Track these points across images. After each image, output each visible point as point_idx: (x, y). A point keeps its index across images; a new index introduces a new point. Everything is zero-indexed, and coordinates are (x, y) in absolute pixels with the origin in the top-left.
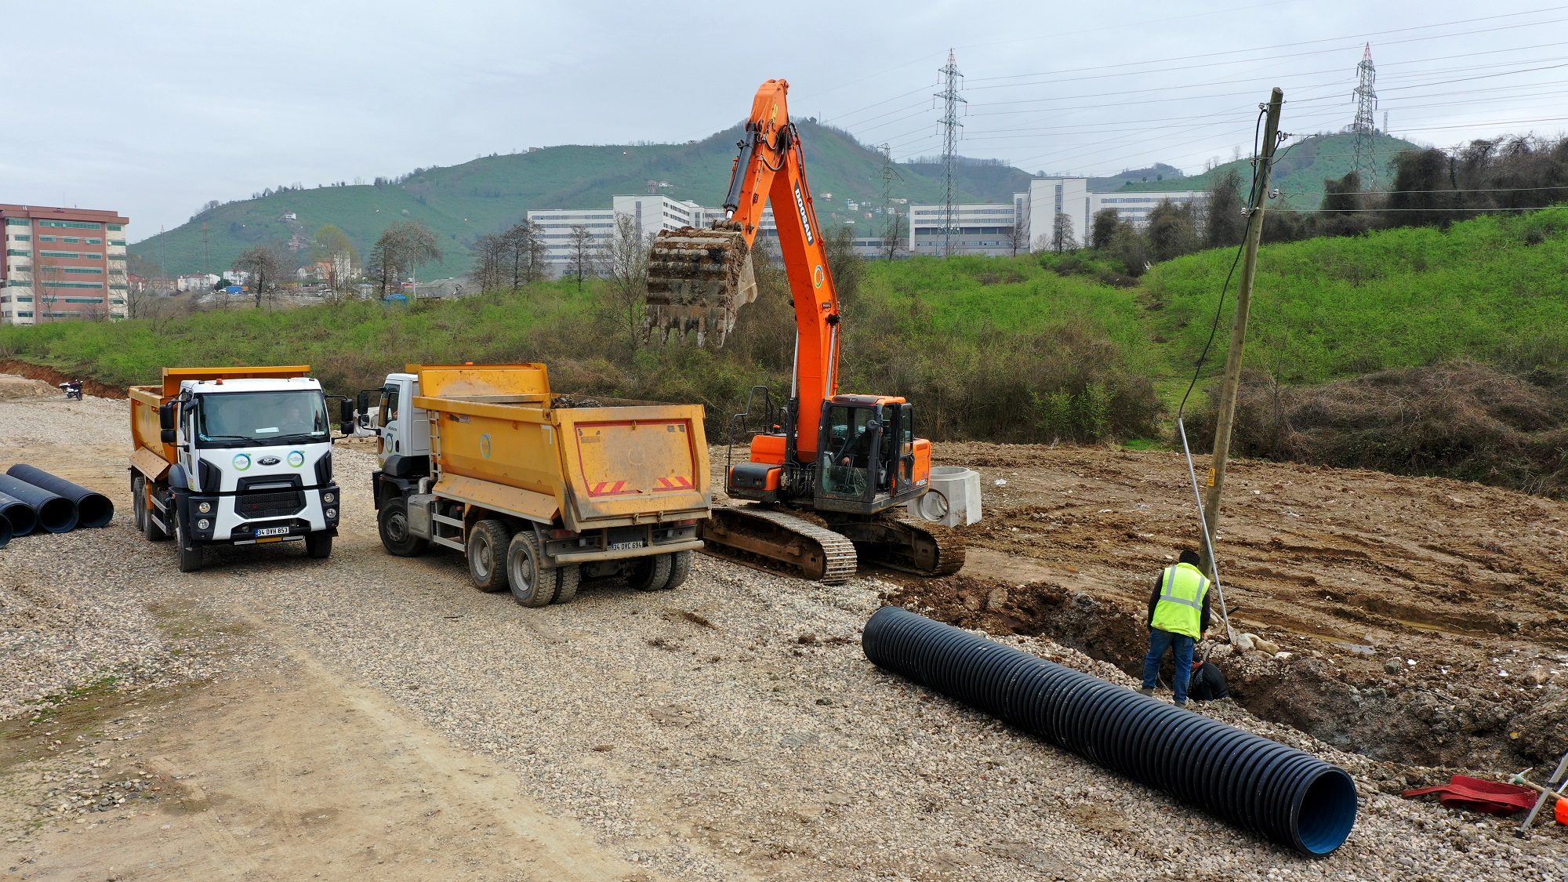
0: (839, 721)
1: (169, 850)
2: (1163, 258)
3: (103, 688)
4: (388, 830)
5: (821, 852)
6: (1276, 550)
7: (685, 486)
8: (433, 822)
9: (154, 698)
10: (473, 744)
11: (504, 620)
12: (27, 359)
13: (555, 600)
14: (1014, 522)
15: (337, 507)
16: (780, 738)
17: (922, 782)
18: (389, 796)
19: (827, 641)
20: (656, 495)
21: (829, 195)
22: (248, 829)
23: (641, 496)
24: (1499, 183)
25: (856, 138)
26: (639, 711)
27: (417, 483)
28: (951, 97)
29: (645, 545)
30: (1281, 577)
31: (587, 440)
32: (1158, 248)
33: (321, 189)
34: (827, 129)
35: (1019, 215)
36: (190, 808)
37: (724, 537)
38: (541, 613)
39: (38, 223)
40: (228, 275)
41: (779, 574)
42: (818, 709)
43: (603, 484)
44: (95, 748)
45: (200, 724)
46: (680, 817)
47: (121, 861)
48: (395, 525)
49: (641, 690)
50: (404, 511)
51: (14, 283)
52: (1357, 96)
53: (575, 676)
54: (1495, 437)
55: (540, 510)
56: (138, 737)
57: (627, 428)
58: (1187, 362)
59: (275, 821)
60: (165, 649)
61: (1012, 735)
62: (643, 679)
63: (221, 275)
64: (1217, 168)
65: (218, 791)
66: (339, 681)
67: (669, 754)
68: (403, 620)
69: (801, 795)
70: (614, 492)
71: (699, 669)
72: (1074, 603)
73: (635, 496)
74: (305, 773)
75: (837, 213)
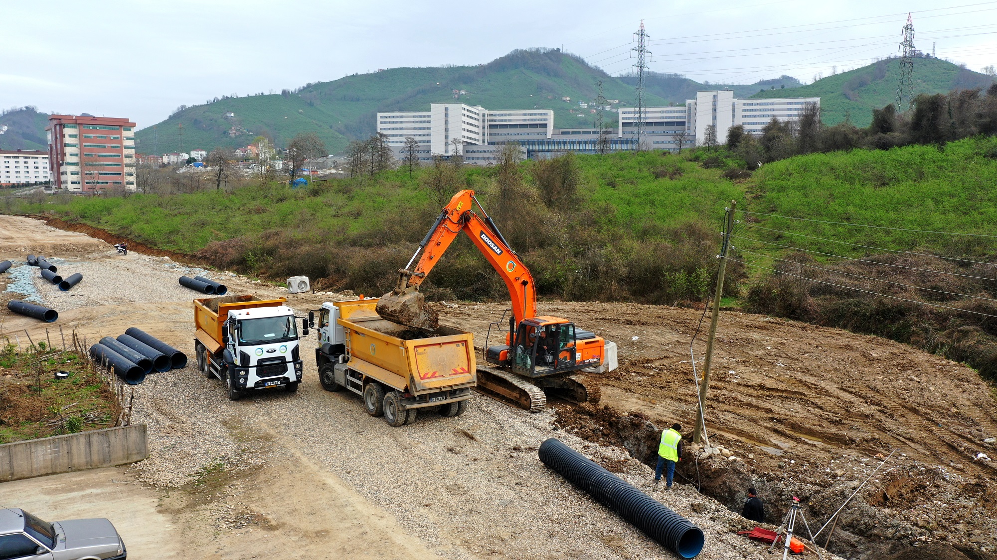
0: (523, 494)
1: (270, 545)
2: (770, 160)
3: (218, 469)
4: (349, 540)
5: (507, 553)
6: (762, 389)
7: (464, 372)
8: (365, 537)
9: (241, 475)
10: (376, 502)
11: (383, 434)
12: (89, 223)
13: (406, 423)
14: (635, 369)
15: (301, 370)
16: (498, 501)
17: (550, 524)
18: (347, 525)
19: (526, 449)
20: (451, 377)
21: (568, 99)
22: (297, 538)
23: (444, 378)
24: (980, 116)
25: (586, 60)
26: (442, 486)
27: (338, 357)
28: (641, 50)
29: (446, 399)
30: (757, 408)
31: (420, 354)
32: (767, 152)
33: (249, 97)
34: (567, 55)
35: (689, 114)
36: (272, 528)
37: (485, 384)
38: (399, 430)
39: (82, 127)
40: (194, 154)
41: (511, 405)
42: (517, 487)
43: (427, 374)
44: (226, 500)
45: (265, 489)
46: (456, 537)
47: (256, 549)
48: (328, 377)
49: (443, 475)
50: (332, 371)
51: (69, 164)
52: (902, 47)
53: (416, 467)
54: (918, 308)
55: (399, 384)
56: (242, 495)
57: (438, 347)
58: (770, 237)
59: (306, 535)
60: (238, 448)
61: (593, 502)
62: (444, 469)
63: (190, 154)
64: (821, 80)
65: (281, 521)
66: (316, 468)
67: (454, 508)
68: (338, 433)
69: (503, 529)
70: (432, 377)
71: (468, 465)
72: (645, 427)
73: (441, 379)
74: (312, 514)
75: (574, 110)
